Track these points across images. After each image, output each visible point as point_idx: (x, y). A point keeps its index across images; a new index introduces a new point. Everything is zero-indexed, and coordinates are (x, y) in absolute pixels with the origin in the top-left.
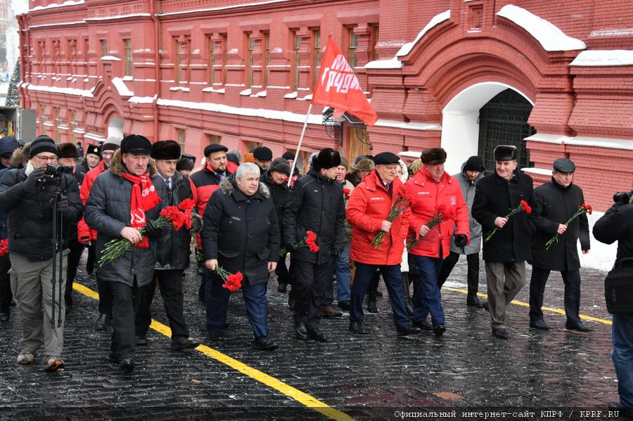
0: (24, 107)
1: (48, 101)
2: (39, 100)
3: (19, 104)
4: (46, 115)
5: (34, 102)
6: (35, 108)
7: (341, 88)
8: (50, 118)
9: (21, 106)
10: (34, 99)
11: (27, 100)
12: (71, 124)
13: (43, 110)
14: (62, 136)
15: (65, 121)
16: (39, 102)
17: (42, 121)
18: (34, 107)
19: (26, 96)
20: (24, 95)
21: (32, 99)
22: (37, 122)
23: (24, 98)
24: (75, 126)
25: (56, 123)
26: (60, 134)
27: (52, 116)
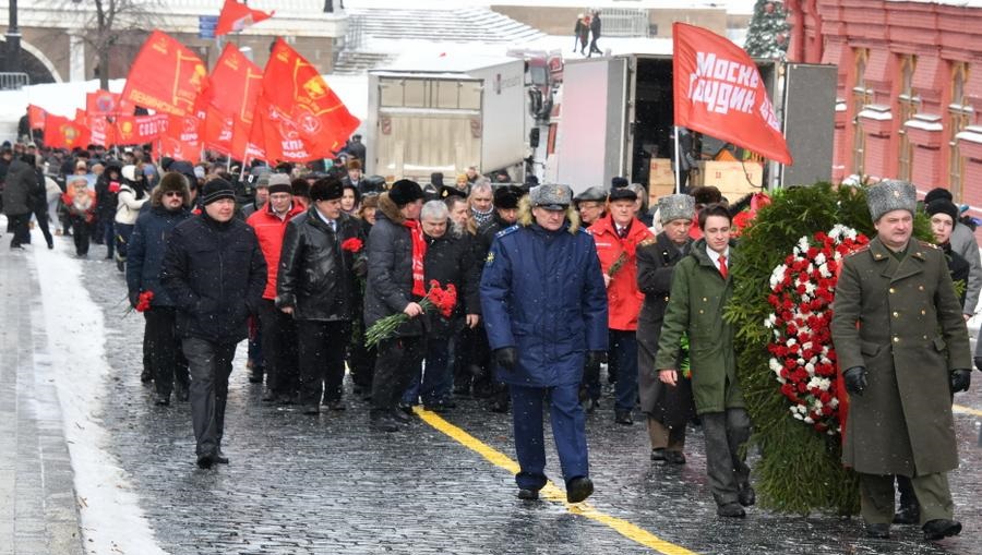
0: (802, 58)
1: (879, 34)
2: (851, 31)
3: (785, 49)
4: (869, 84)
5: (834, 38)
6: (836, 61)
7: (716, 105)
8: (883, 91)
9: (791, 55)
10: (835, 30)
11: (811, 33)
12: (950, 112)
13: (861, 65)
14: (918, 154)
15: (932, 100)
16: (849, 39)
17: (857, 102)
18: (833, 55)
19: (810, 21)
20: (803, 15)
21: (826, 29)
22: (841, 107)
23: (804, 27)
24: (964, 119)
25: (902, 110)
26: (912, 145)
27: (888, 85)
